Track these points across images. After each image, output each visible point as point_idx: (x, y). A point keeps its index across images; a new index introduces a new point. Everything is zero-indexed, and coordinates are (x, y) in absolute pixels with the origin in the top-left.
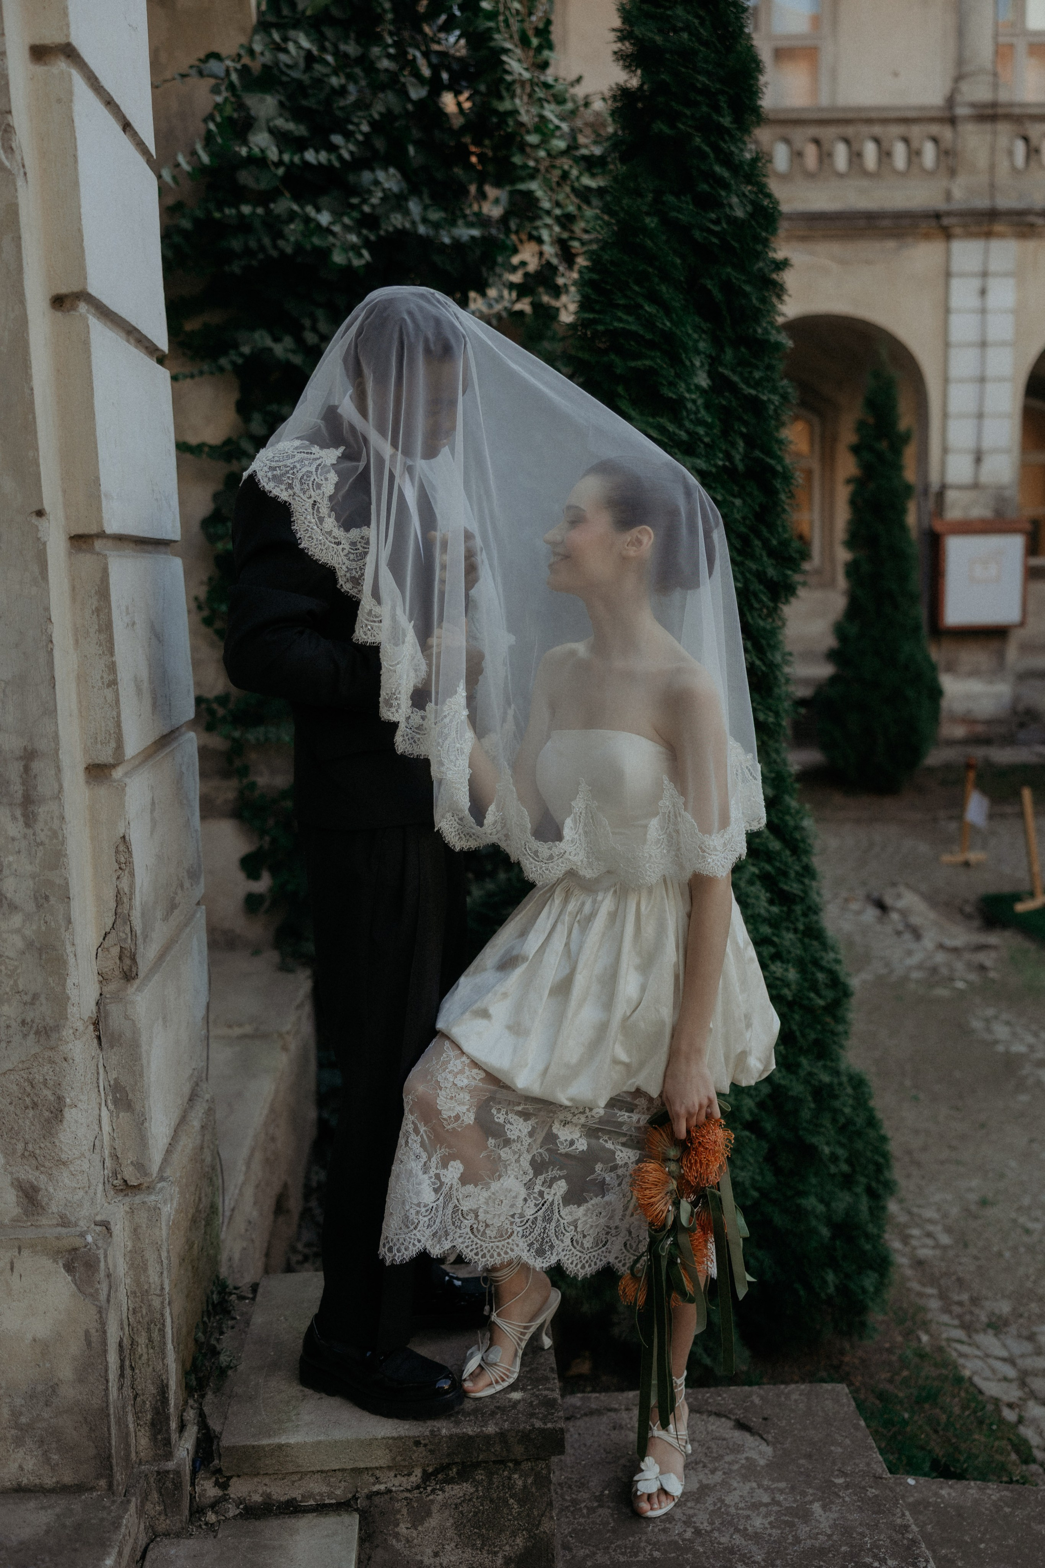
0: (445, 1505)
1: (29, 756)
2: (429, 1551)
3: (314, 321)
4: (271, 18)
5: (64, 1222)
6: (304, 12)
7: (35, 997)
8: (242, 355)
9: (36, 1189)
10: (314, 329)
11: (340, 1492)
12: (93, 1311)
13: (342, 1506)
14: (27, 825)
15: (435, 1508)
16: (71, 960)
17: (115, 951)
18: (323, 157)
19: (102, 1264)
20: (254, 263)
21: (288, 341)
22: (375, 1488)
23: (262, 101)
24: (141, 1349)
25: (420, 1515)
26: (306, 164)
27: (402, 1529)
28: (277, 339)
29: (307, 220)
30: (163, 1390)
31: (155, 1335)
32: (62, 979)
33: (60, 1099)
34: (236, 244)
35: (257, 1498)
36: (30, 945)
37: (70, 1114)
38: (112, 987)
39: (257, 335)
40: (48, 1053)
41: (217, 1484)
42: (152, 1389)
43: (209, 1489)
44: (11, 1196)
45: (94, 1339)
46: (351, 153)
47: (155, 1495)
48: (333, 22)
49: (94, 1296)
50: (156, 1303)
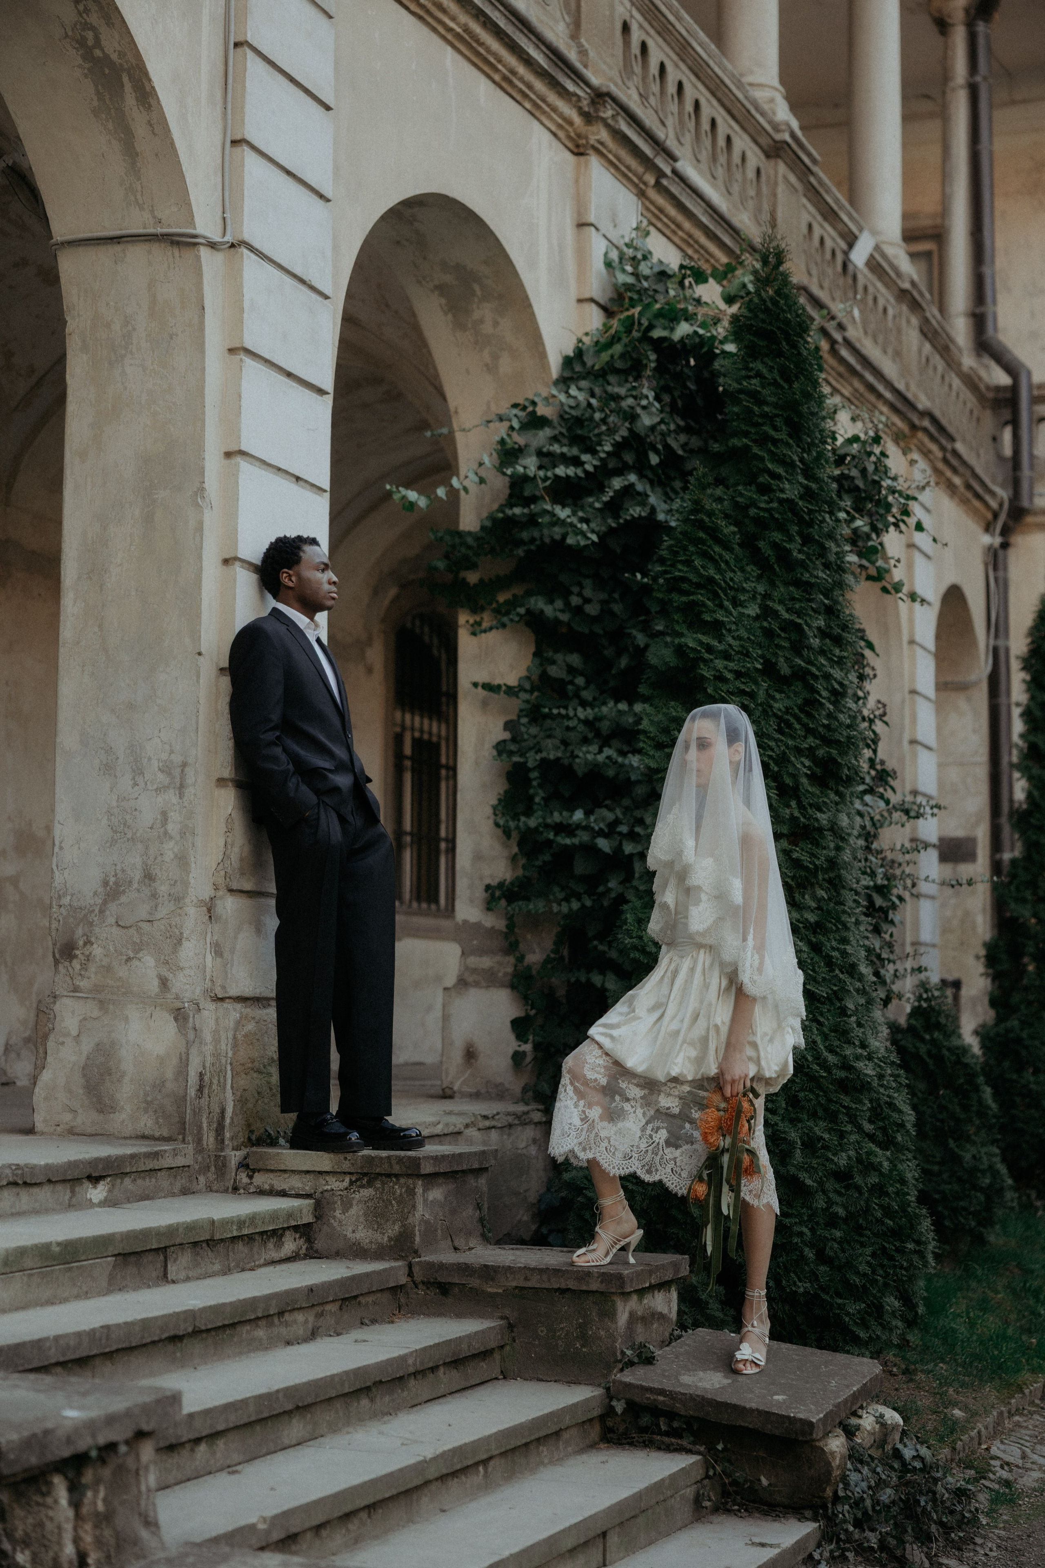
0: (360, 1201)
1: (184, 765)
2: (350, 1229)
3: (582, 587)
4: (567, 374)
5: (177, 998)
6: (593, 366)
7: (176, 882)
8: (518, 614)
9: (167, 980)
10: (580, 594)
11: (308, 1189)
12: (184, 1042)
13: (308, 1196)
14: (181, 798)
15: (354, 1202)
16: (193, 865)
17: (222, 873)
18: (571, 471)
19: (191, 1019)
20: (533, 547)
21: (559, 603)
22: (326, 1188)
23: (536, 435)
24: (214, 1087)
25: (347, 1206)
26: (557, 477)
27: (337, 1213)
28: (552, 602)
29: (554, 515)
30: (223, 1112)
31: (222, 1080)
32: (188, 873)
33: (181, 933)
34: (525, 535)
35: (267, 1187)
36: (176, 856)
37: (186, 944)
38: (221, 893)
39: (532, 600)
40: (179, 911)
41: (248, 1176)
42: (218, 1110)
43: (243, 1178)
44: (156, 982)
45: (184, 1057)
46: (595, 467)
47: (213, 1168)
48: (617, 371)
49: (185, 1035)
50: (223, 1061)
